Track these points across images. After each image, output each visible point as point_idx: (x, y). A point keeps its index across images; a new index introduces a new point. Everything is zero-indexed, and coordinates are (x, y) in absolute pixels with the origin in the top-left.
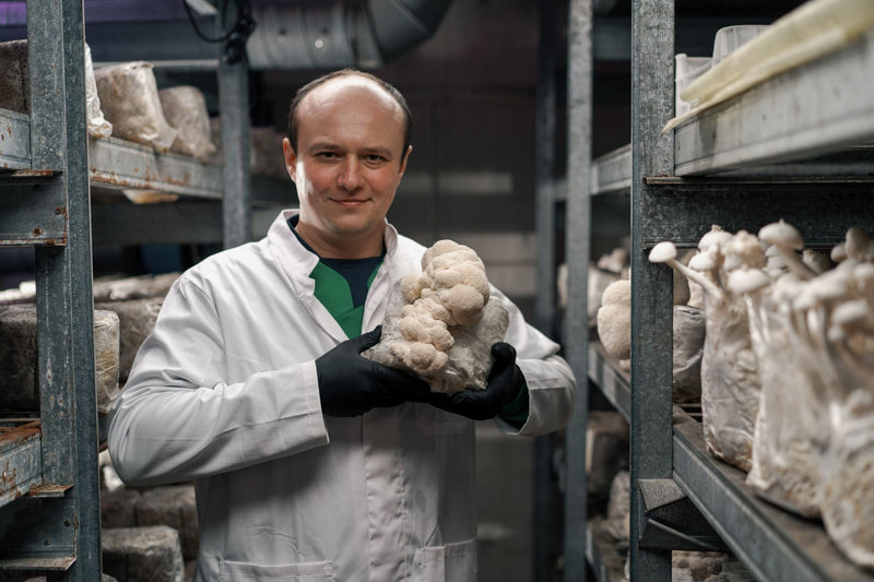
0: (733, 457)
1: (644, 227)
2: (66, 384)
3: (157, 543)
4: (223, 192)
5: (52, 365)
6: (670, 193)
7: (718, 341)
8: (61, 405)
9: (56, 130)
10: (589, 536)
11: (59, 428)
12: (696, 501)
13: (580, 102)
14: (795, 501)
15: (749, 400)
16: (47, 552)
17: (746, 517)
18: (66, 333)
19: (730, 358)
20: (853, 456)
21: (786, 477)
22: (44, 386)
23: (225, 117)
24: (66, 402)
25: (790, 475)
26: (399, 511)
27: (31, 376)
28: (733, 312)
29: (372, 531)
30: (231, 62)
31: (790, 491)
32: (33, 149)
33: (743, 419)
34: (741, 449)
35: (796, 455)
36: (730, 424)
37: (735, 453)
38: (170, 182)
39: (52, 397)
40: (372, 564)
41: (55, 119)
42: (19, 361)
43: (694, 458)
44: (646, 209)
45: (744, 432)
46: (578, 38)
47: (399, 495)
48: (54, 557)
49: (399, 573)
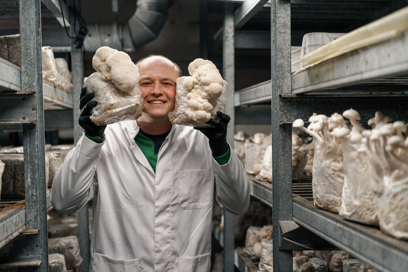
0: (327, 207)
1: (280, 115)
2: (37, 185)
3: (56, 260)
4: (73, 105)
5: (31, 176)
6: (290, 101)
7: (322, 159)
8: (34, 194)
9: (32, 74)
10: (236, 255)
11: (34, 204)
12: (308, 227)
13: (229, 66)
14: (364, 219)
15: (336, 182)
16: (28, 259)
17: (339, 228)
18: (37, 162)
19: (328, 165)
20: (395, 195)
21: (360, 210)
22: (27, 186)
23: (74, 72)
24: (37, 193)
25: (361, 208)
26: (169, 241)
27: (12, 183)
28: (329, 146)
29: (156, 249)
30: (77, 48)
31: (362, 215)
32: (22, 82)
33: (333, 190)
34: (332, 203)
35: (365, 200)
36: (327, 193)
37: (329, 205)
38: (58, 100)
39: (30, 190)
40: (156, 263)
41: (32, 69)
42: (6, 177)
43: (306, 209)
44: (280, 108)
45: (333, 196)
46: (228, 39)
47: (169, 234)
48: (31, 261)
49: (168, 267)
